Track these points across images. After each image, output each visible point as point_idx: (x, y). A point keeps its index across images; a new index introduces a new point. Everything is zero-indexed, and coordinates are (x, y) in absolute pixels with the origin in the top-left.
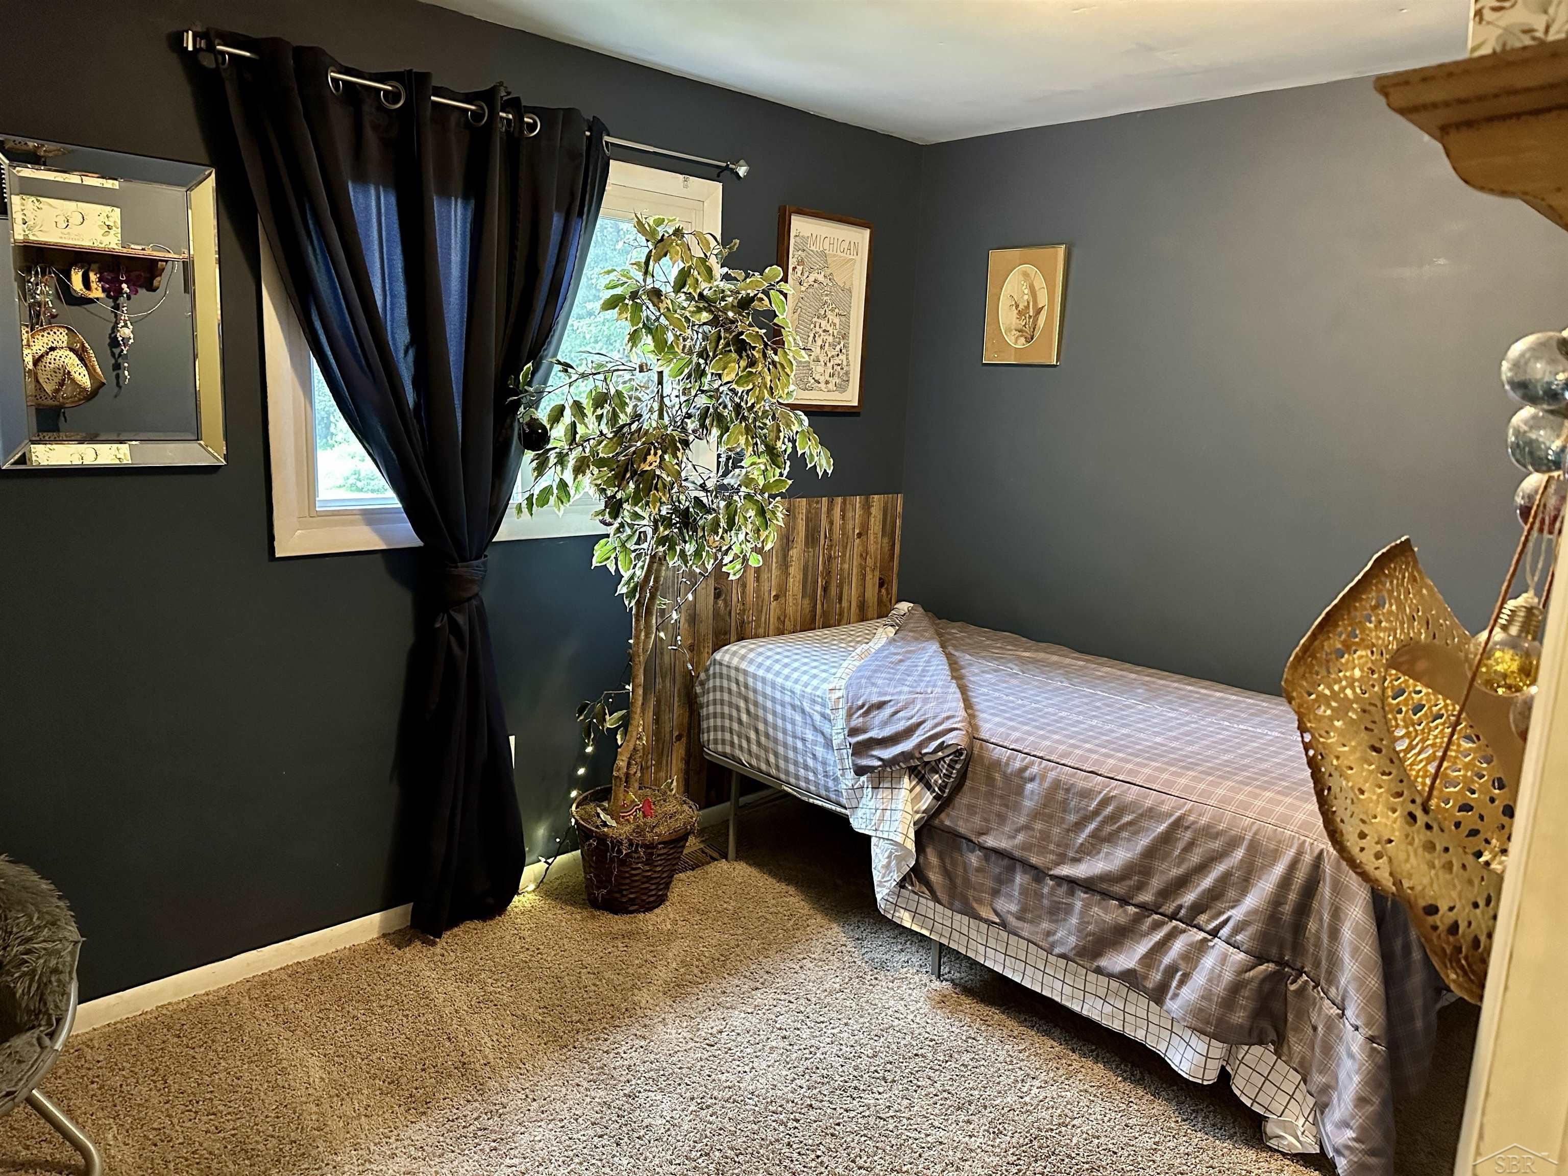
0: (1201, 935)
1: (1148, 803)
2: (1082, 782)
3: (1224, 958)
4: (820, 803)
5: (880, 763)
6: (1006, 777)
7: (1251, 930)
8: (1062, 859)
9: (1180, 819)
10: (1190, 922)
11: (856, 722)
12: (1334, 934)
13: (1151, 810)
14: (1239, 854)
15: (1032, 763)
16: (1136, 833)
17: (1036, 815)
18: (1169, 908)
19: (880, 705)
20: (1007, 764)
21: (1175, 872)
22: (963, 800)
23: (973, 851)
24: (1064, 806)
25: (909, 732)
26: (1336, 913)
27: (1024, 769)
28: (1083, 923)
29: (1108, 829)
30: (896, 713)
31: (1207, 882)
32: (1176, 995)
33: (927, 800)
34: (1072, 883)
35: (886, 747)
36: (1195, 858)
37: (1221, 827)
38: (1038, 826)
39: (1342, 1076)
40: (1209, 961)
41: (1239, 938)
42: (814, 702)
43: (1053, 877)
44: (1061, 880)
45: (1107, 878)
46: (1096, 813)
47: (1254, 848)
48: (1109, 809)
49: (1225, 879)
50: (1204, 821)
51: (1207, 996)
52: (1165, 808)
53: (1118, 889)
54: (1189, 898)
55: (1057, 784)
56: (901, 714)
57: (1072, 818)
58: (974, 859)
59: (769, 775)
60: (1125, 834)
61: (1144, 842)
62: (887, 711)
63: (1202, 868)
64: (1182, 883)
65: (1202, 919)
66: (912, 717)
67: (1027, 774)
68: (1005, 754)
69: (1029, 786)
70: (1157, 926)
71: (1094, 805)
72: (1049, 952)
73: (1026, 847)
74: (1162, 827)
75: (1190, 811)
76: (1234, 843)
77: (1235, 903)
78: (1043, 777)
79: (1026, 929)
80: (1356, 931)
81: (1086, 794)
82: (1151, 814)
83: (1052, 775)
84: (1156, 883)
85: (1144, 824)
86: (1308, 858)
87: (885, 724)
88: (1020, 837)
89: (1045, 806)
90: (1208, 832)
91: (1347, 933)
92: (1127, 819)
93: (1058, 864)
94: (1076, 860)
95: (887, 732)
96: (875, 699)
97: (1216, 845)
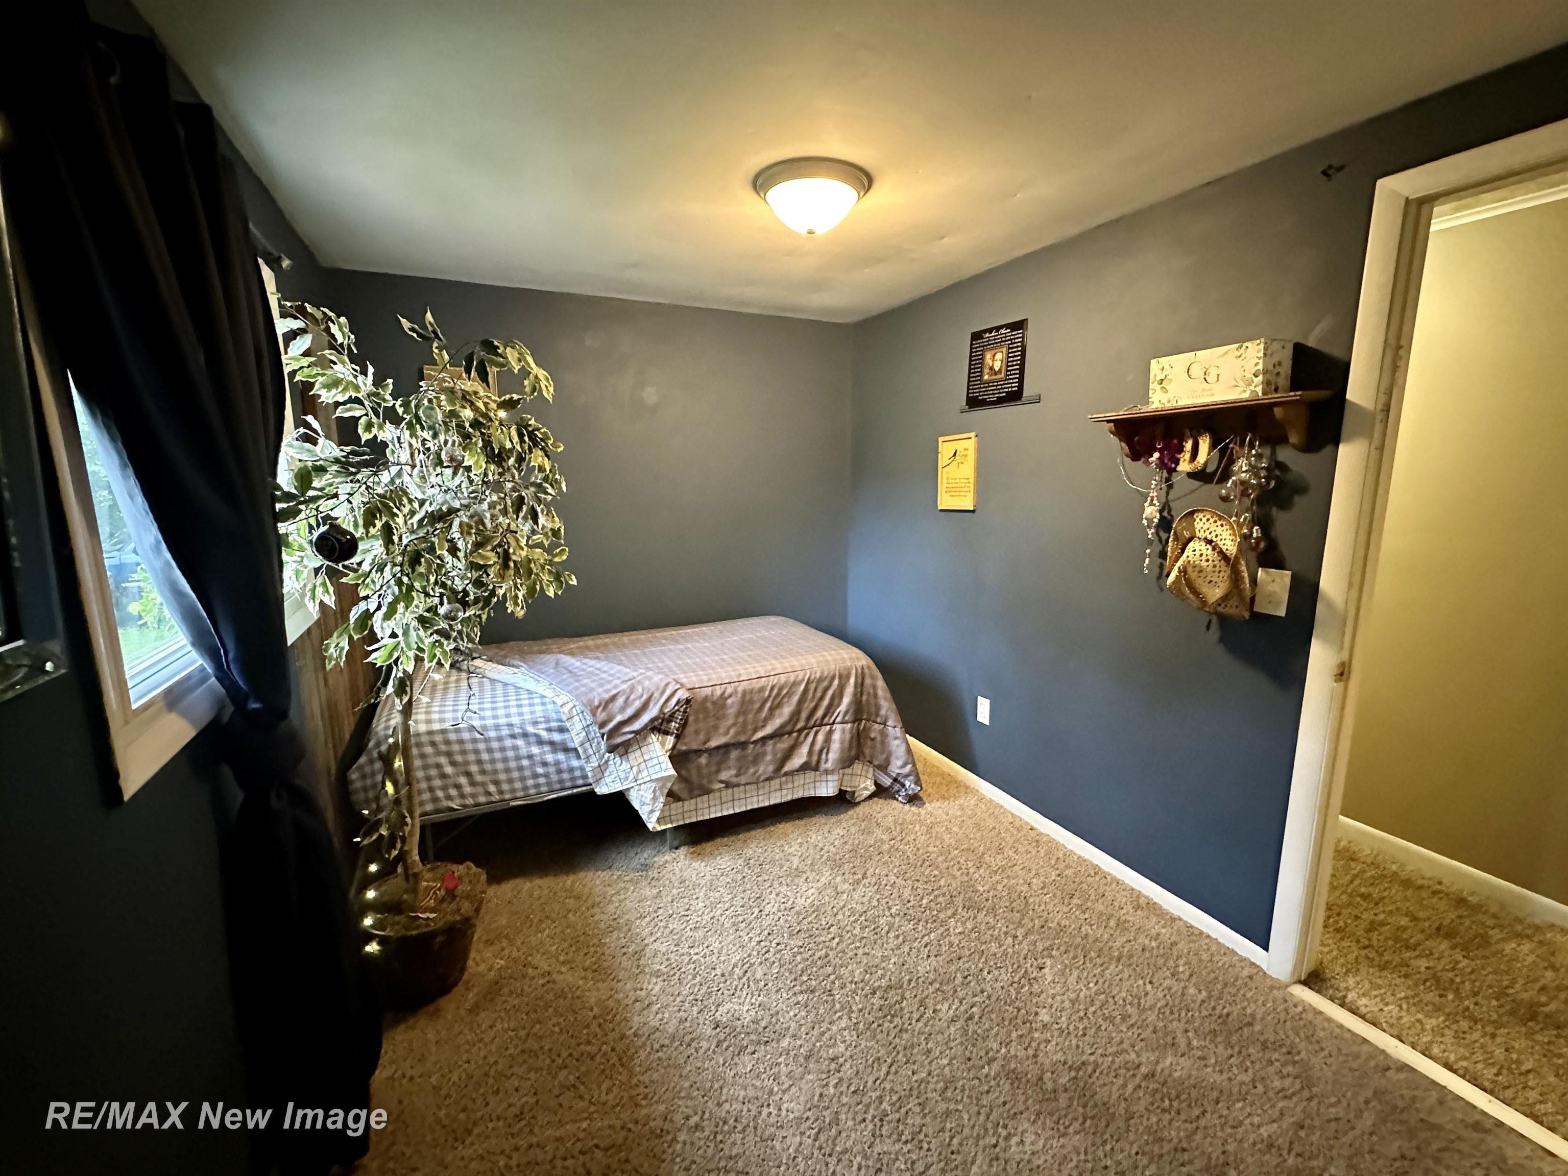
0: (828, 727)
1: (792, 679)
2: (757, 685)
3: (843, 731)
4: (554, 796)
5: (632, 735)
6: (714, 703)
7: (851, 711)
8: (755, 730)
9: (809, 679)
10: (821, 725)
11: (601, 716)
12: (876, 696)
13: (794, 682)
14: (836, 682)
15: (726, 688)
16: (790, 697)
17: (737, 715)
18: (812, 723)
19: (613, 698)
20: (712, 695)
21: (813, 705)
22: (690, 729)
23: (700, 756)
24: (751, 702)
25: (645, 707)
26: (875, 687)
27: (724, 693)
28: (775, 755)
29: (777, 702)
30: (628, 698)
31: (826, 702)
32: (827, 760)
33: (670, 740)
34: (764, 739)
35: (632, 723)
36: (819, 694)
37: (826, 674)
38: (741, 719)
39: (894, 748)
40: (836, 736)
41: (846, 718)
42: (535, 723)
43: (752, 743)
44: (756, 742)
45: (783, 726)
46: (769, 696)
47: (840, 677)
48: (775, 691)
49: (833, 698)
50: (818, 675)
51: (842, 751)
52: (800, 677)
53: (788, 728)
54: (820, 713)
55: (744, 693)
56: (632, 697)
57: (757, 706)
58: (703, 760)
59: (492, 802)
60: (786, 699)
61: (796, 698)
62: (620, 701)
63: (822, 698)
64: (815, 709)
65: (826, 720)
66: (642, 696)
67: (727, 694)
68: (708, 691)
69: (729, 701)
70: (807, 735)
71: (767, 693)
72: (757, 783)
73: (737, 734)
74: (802, 687)
75: (811, 674)
76: (833, 678)
77: (839, 705)
78: (736, 692)
79: (743, 779)
80: (884, 690)
81: (762, 689)
82: (795, 684)
83: (740, 689)
84: (804, 715)
85: (793, 690)
86: (859, 670)
87: (623, 709)
88: (732, 731)
89: (742, 706)
90: (820, 680)
91: (880, 693)
92: (785, 692)
93: (753, 734)
94: (764, 726)
95: (629, 712)
96: (607, 696)
97: (825, 683)
